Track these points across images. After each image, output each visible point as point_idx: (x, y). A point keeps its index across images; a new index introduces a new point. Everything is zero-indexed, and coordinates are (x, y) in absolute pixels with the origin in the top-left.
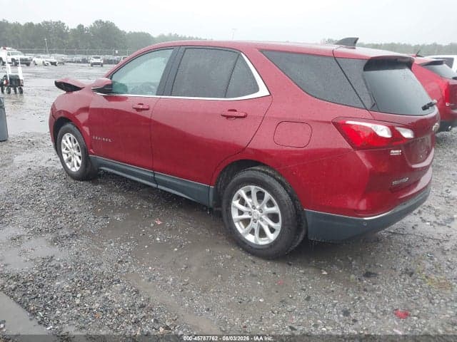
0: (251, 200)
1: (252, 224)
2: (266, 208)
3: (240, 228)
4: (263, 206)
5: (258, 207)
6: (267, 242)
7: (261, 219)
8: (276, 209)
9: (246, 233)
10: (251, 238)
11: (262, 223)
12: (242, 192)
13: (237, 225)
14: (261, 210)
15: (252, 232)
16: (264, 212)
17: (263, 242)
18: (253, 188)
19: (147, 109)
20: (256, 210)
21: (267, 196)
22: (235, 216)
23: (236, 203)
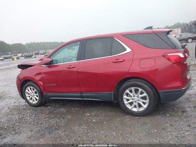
0: (132, 94)
1: (134, 104)
2: (140, 95)
3: (129, 107)
4: (138, 95)
5: (136, 96)
6: (143, 109)
7: (139, 100)
8: (145, 94)
9: (132, 108)
10: (135, 110)
11: (139, 102)
12: (128, 91)
13: (127, 106)
14: (138, 97)
15: (135, 107)
16: (139, 97)
17: (141, 109)
18: (133, 89)
19: (75, 67)
20: (135, 97)
21: (140, 90)
22: (126, 102)
23: (125, 97)
